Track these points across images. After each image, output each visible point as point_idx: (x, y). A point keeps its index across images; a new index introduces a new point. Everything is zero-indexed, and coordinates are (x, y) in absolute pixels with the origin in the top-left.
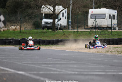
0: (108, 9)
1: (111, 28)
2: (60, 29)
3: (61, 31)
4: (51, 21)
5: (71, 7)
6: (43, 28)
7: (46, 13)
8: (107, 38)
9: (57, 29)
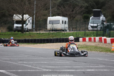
0: (61, 17)
1: (63, 31)
2: (27, 31)
3: (28, 33)
4: (21, 25)
5: (35, 16)
6: (15, 31)
7: (17, 20)
8: (62, 38)
9: (25, 31)
